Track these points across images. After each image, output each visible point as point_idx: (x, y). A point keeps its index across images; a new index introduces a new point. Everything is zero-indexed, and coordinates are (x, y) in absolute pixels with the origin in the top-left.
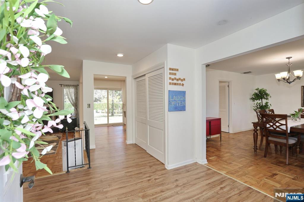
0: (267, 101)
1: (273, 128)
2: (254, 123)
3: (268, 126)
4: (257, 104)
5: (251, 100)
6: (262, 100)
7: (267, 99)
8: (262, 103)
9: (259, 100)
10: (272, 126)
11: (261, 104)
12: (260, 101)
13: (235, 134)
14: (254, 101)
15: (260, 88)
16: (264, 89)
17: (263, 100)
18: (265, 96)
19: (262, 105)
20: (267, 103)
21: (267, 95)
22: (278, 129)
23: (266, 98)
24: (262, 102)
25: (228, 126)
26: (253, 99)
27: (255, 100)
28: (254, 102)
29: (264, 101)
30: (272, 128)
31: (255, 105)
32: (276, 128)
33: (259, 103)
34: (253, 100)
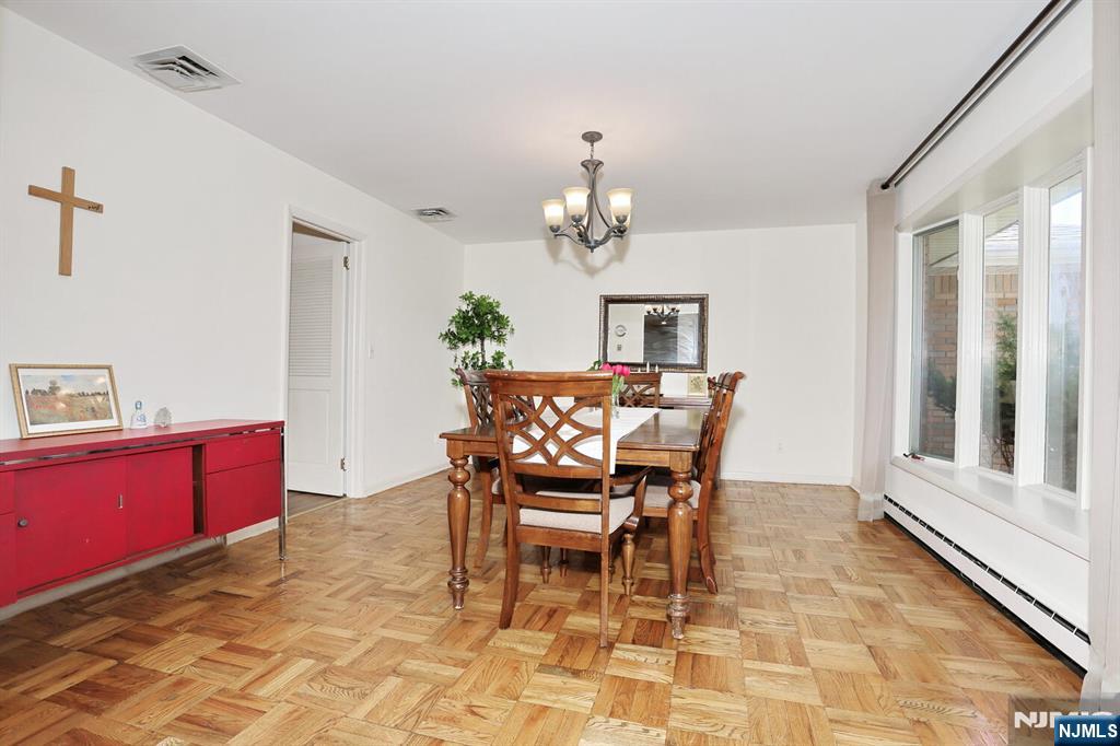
0: (501, 348)
1: (546, 454)
2: (450, 437)
3: (519, 446)
4: (464, 358)
5: (444, 339)
6: (482, 345)
7: (500, 339)
8: (483, 356)
9: (474, 342)
10: (539, 446)
11: (481, 359)
12: (478, 348)
13: (372, 499)
14: (456, 347)
15: (477, 296)
16: (491, 300)
17: (487, 342)
18: (494, 329)
19: (484, 363)
20: (498, 356)
21: (500, 320)
22: (566, 461)
23: (496, 334)
24: (482, 349)
25: (343, 464)
26: (453, 339)
27: (460, 345)
28: (453, 352)
29: (491, 348)
30: (538, 459)
31: (459, 361)
32: (559, 456)
33: (471, 354)
34: (450, 342)
